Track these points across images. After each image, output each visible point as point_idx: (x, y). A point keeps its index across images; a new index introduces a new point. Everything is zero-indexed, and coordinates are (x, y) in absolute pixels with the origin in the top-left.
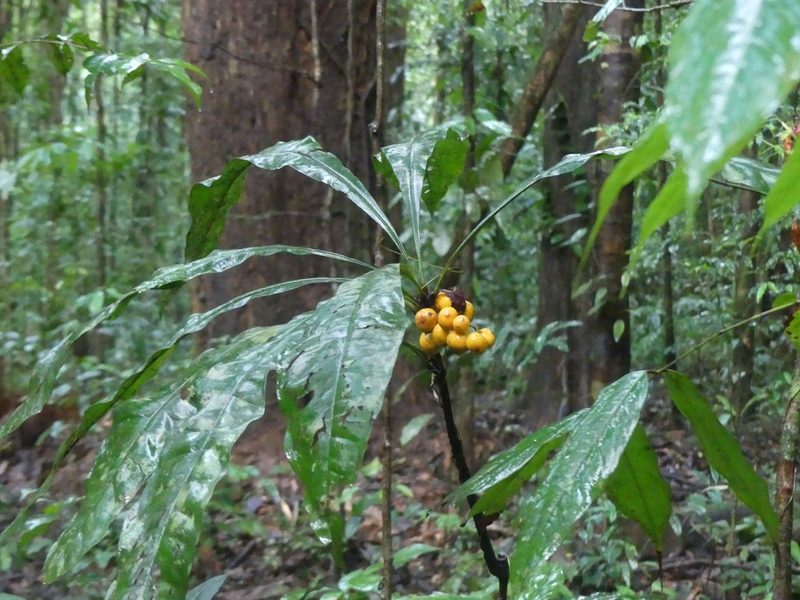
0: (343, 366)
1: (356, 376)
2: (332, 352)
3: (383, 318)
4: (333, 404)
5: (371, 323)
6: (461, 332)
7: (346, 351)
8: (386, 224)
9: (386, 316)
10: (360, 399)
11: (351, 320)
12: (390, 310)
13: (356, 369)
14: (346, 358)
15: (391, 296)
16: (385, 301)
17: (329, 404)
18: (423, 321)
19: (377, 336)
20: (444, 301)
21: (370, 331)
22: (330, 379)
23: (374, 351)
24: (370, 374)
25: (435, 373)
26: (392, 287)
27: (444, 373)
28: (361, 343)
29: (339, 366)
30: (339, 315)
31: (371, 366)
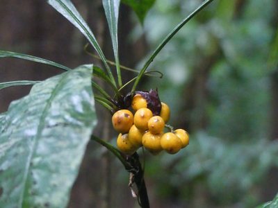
0: (31, 164)
1: (44, 173)
2: (21, 150)
3: (73, 116)
4: (21, 201)
5: (61, 121)
6: (156, 132)
7: (35, 149)
8: (85, 29)
9: (75, 115)
10: (46, 195)
11: (42, 119)
12: (80, 109)
13: (43, 166)
14: (35, 155)
15: (81, 95)
16: (76, 100)
17: (17, 201)
18: (119, 121)
19: (65, 134)
20: (140, 102)
21: (59, 129)
22: (19, 177)
23: (61, 149)
24: (57, 171)
25: (133, 172)
26: (81, 86)
27: (142, 172)
28: (51, 140)
29: (28, 165)
30: (30, 114)
31: (58, 163)
